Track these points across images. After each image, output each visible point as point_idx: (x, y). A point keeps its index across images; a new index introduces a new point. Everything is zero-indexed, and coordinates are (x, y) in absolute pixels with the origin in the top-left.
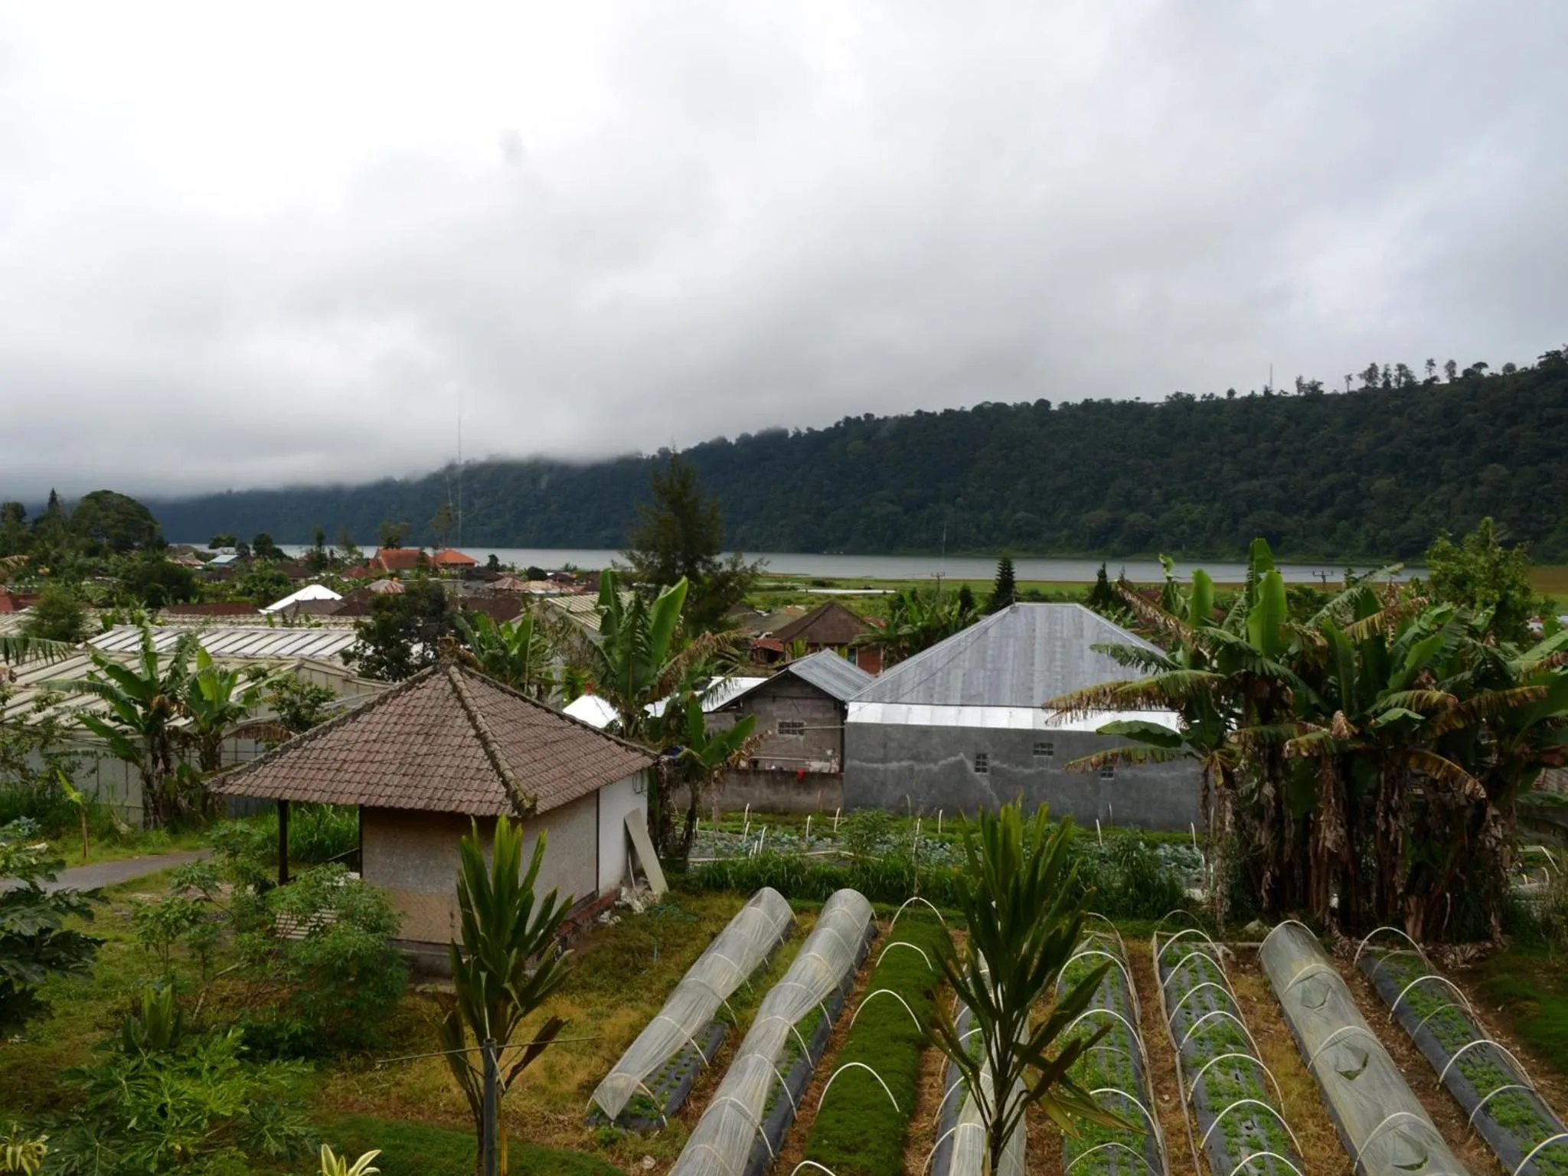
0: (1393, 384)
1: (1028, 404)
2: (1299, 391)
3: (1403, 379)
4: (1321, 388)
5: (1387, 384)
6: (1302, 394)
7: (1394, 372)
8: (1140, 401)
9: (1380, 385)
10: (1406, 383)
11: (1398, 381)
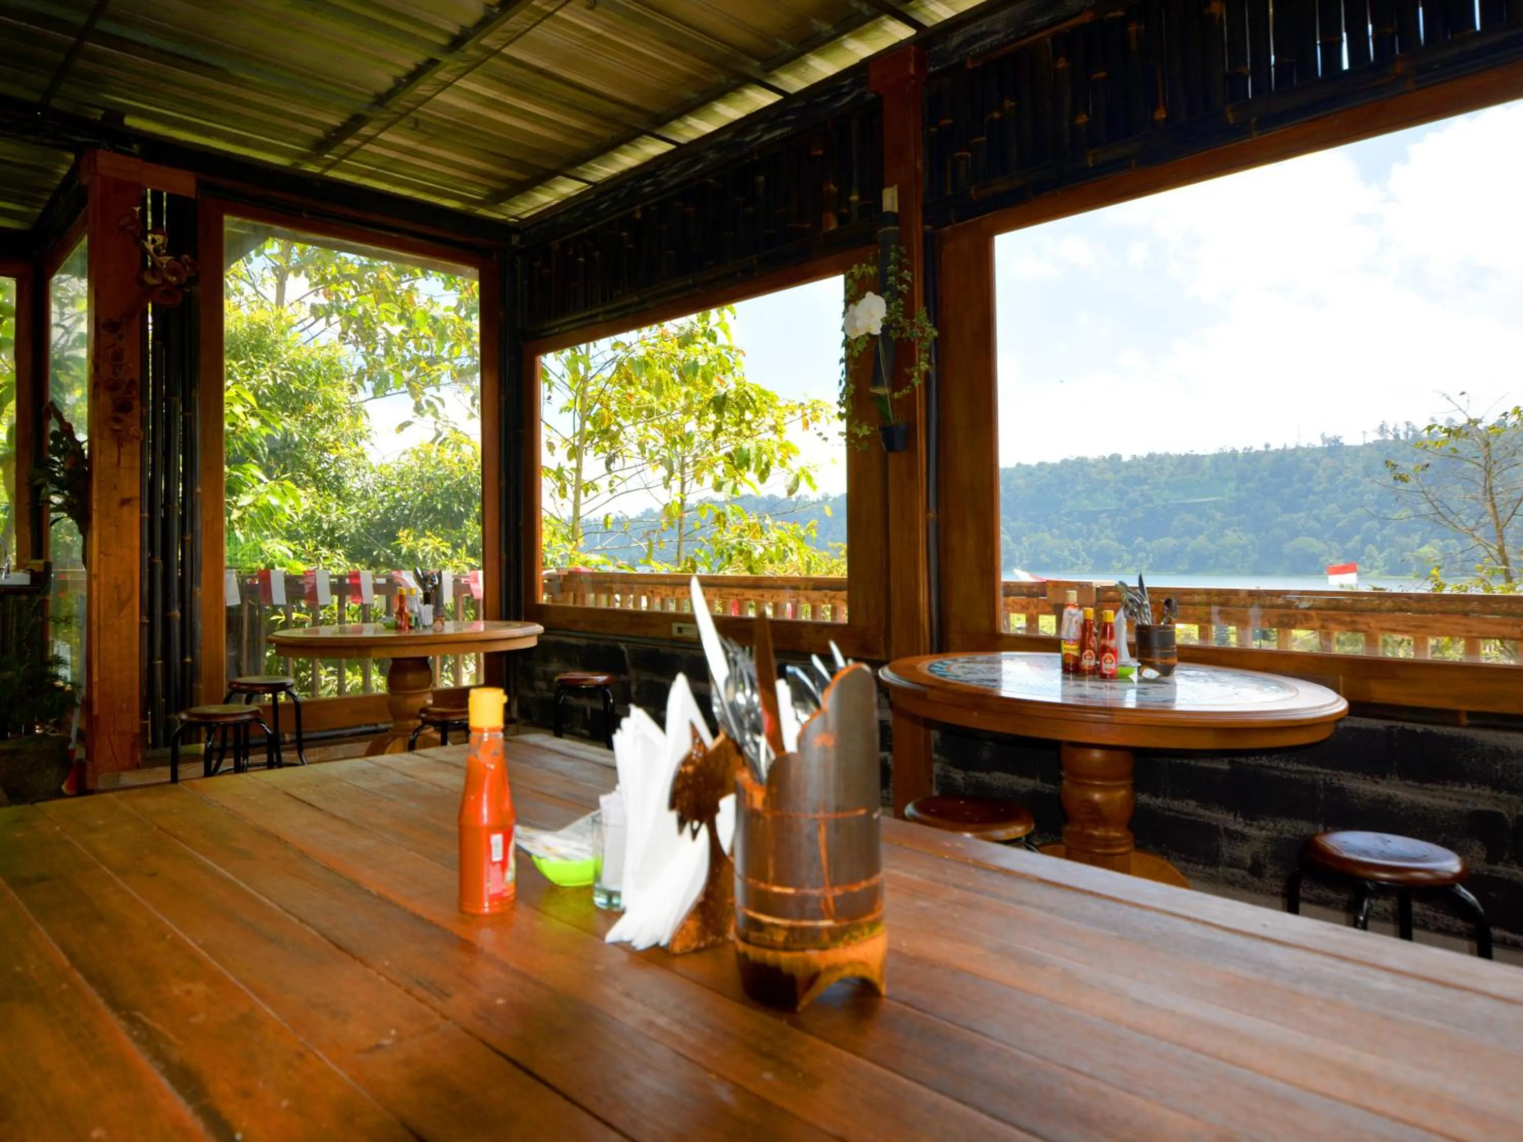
0: (1402, 437)
1: (1104, 458)
2: (1324, 443)
3: (1411, 433)
4: (1341, 441)
5: (1397, 437)
6: (1326, 445)
7: (1402, 428)
8: (1194, 453)
9: (1391, 438)
10: (1413, 436)
11: (1406, 434)
